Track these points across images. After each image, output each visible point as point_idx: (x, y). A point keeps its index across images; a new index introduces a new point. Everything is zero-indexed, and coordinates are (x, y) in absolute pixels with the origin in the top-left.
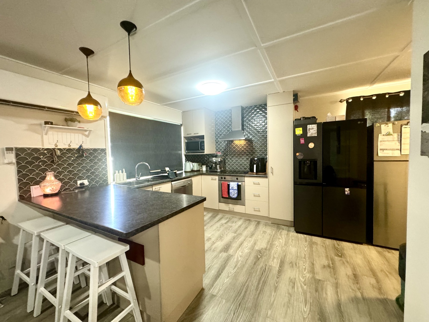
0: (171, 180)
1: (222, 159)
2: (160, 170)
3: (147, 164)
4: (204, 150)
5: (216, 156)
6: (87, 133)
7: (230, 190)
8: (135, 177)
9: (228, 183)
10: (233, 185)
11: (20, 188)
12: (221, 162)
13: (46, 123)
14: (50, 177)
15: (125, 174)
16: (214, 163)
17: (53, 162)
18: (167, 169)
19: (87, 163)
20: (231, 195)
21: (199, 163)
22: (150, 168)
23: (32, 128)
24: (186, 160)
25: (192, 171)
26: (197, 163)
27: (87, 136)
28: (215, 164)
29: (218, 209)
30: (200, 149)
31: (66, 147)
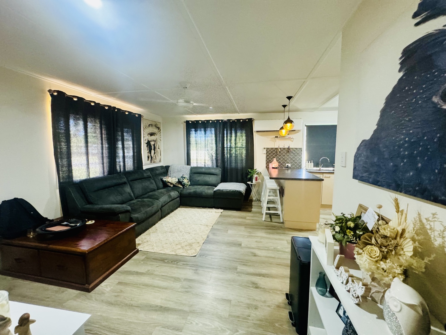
8: (319, 167)
11: (266, 164)
13: (276, 137)
14: (275, 160)
15: (313, 164)
17: (277, 154)
19: (291, 155)
23: (272, 140)
27: (292, 141)
31: (283, 147)
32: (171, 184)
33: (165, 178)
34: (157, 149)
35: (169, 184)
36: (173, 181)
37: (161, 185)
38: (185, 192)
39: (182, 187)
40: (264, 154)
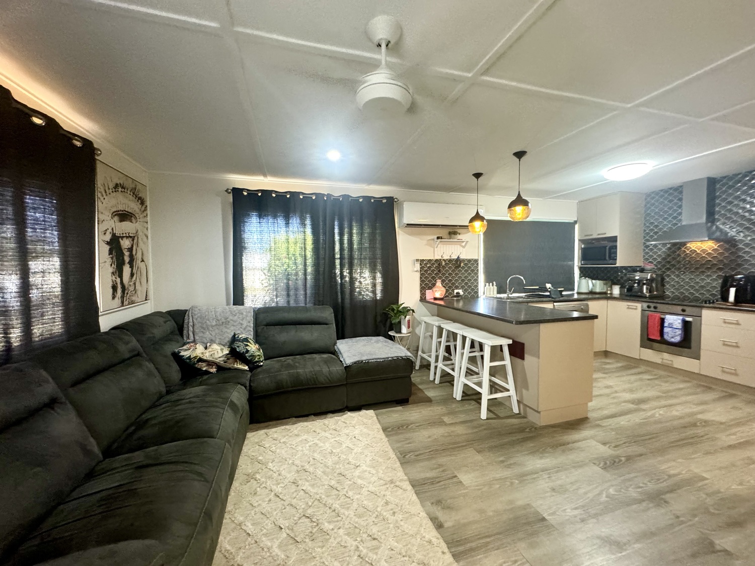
0: (553, 299)
1: (654, 276)
2: (538, 287)
3: (522, 278)
4: (616, 259)
5: (642, 270)
6: (463, 244)
7: (665, 329)
8: (506, 293)
9: (663, 316)
10: (674, 321)
11: (421, 291)
12: (652, 280)
13: (438, 238)
14: (439, 283)
15: (495, 288)
16: (637, 281)
17: (439, 271)
18: (548, 286)
19: (462, 274)
20: (666, 337)
21: (605, 282)
22: (525, 283)
23: (430, 243)
24: (580, 274)
25: (591, 293)
26: (602, 280)
27: (464, 247)
28: (638, 283)
29: (638, 358)
30: (607, 258)
31: (449, 258)
32: (210, 363)
33: (186, 350)
34: (138, 263)
35: (204, 364)
36: (216, 356)
37: (175, 373)
38: (264, 381)
39: (246, 368)
40: (416, 271)
